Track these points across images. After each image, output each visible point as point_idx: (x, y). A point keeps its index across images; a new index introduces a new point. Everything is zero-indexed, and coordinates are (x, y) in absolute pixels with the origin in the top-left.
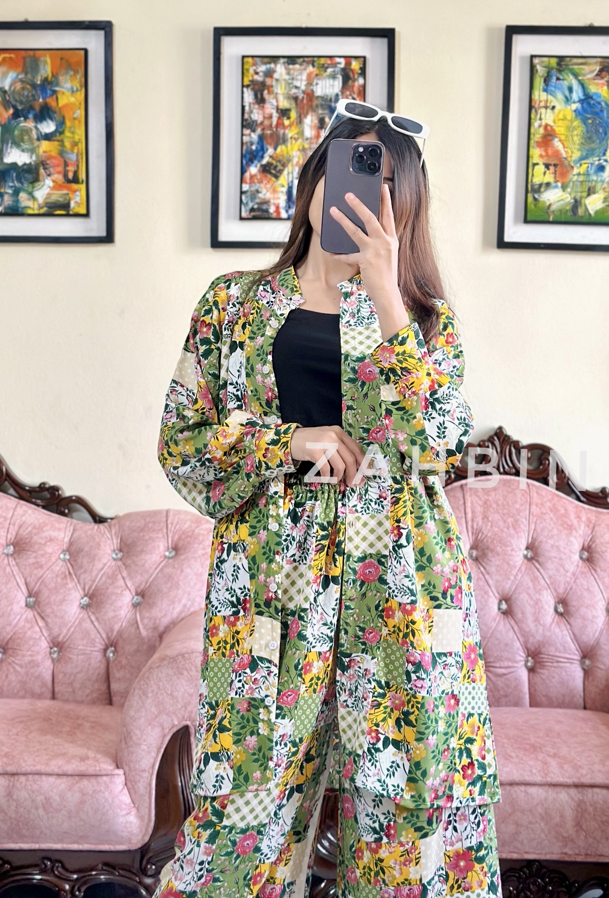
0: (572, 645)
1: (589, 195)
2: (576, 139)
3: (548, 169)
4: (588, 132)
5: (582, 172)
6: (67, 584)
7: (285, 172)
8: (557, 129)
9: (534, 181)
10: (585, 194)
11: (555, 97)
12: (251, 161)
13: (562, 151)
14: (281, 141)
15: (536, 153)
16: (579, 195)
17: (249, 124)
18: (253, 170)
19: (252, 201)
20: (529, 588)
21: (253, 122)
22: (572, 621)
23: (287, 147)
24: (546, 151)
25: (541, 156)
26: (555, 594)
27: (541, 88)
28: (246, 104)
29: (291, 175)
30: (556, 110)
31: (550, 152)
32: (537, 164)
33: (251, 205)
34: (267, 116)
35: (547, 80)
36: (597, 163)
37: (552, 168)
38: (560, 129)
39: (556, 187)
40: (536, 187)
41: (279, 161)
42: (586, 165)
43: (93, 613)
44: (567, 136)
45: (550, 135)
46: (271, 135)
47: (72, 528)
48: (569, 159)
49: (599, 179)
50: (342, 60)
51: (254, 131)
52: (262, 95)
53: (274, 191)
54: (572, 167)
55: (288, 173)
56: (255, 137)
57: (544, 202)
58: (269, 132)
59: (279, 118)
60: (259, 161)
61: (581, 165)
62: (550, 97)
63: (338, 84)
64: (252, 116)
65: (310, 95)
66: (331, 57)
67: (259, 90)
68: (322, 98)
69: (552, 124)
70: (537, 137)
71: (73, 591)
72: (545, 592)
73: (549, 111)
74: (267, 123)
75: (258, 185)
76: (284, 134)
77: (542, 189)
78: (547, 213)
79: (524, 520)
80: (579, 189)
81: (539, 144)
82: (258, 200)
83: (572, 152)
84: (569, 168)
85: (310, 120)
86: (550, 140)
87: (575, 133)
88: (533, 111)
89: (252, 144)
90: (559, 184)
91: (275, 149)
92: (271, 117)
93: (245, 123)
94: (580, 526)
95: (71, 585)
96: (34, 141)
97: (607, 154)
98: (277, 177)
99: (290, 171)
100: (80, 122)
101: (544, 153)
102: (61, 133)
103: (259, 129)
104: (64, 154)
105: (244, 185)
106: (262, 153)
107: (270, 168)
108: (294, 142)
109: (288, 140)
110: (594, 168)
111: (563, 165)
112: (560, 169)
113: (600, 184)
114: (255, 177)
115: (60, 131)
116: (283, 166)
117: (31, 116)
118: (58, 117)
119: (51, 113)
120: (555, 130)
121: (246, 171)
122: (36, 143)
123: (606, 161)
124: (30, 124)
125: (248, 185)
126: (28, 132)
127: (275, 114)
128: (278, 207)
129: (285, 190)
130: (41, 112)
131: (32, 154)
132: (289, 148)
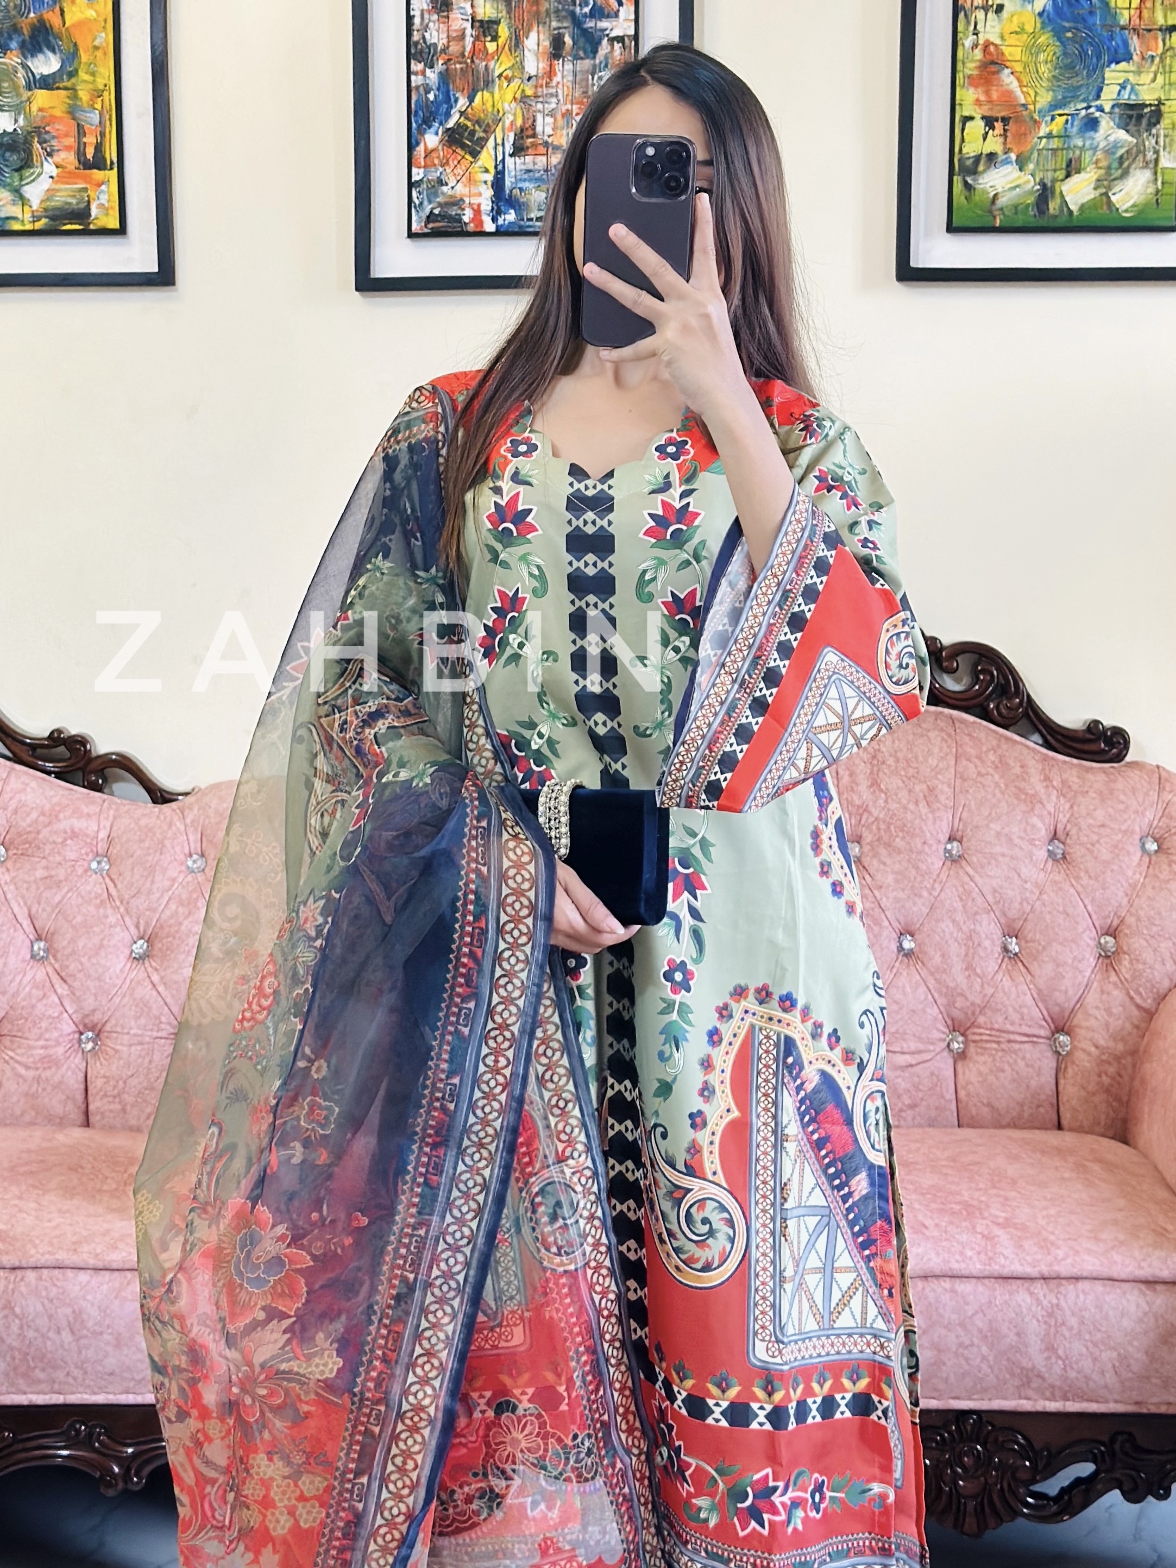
0: (1036, 1013)
1: (1068, 175)
2: (1043, 68)
3: (993, 128)
4: (1065, 54)
5: (1054, 133)
6: (106, 917)
7: (491, 143)
8: (1007, 51)
9: (964, 151)
10: (1061, 174)
12: (427, 123)
13: (1018, 92)
14: (482, 83)
15: (968, 97)
16: (1050, 174)
17: (422, 51)
18: (432, 139)
19: (430, 201)
20: (955, 910)
21: (430, 47)
22: (1034, 967)
23: (492, 94)
24: (987, 93)
25: (978, 102)
26: (1003, 921)
28: (416, 13)
29: (500, 148)
30: (1005, 14)
31: (995, 95)
32: (971, 118)
33: (428, 208)
34: (454, 35)
36: (1083, 113)
37: (999, 125)
38: (1013, 51)
39: (1007, 162)
40: (969, 162)
41: (479, 122)
42: (1065, 118)
43: (156, 970)
44: (1027, 65)
45: (993, 63)
46: (464, 71)
47: (112, 813)
48: (1031, 107)
49: (1088, 143)
51: (432, 65)
53: (471, 181)
54: (1037, 123)
55: (496, 145)
56: (432, 76)
57: (984, 192)
58: (458, 66)
59: (477, 38)
60: (441, 124)
61: (1053, 119)
64: (427, 36)
69: (998, 41)
70: (969, 68)
71: (118, 929)
72: (985, 916)
73: (990, 15)
74: (454, 48)
75: (441, 169)
76: (486, 69)
77: (981, 168)
78: (990, 212)
79: (946, 789)
80: (1050, 166)
81: (972, 81)
82: (440, 199)
83: (1036, 94)
84: (1031, 123)
85: (535, 41)
86: (994, 73)
87: (1042, 57)
88: (962, 15)
89: (428, 90)
90: (1013, 156)
91: (471, 99)
92: (462, 37)
93: (413, 51)
94: (1049, 796)
95: (112, 919)
96: (22, 90)
97: (1103, 96)
98: (475, 154)
99: (499, 141)
100: (105, 54)
101: (982, 98)
102: (73, 74)
103: (441, 62)
104: (78, 115)
105: (414, 170)
106: (445, 106)
107: (461, 135)
108: (505, 84)
109: (493, 81)
110: (1076, 123)
111: (1019, 120)
112: (1011, 126)
113: (1089, 153)
114: (434, 155)
115: (69, 71)
116: (485, 131)
117: (14, 45)
118: (64, 45)
119: (51, 38)
120: (1003, 54)
121: (418, 144)
122: (26, 94)
123: (1100, 109)
124: (13, 59)
125: (422, 171)
126: (9, 74)
127: (469, 31)
128: (477, 211)
129: (490, 177)
130: (33, 37)
131: (19, 114)
132: (497, 96)
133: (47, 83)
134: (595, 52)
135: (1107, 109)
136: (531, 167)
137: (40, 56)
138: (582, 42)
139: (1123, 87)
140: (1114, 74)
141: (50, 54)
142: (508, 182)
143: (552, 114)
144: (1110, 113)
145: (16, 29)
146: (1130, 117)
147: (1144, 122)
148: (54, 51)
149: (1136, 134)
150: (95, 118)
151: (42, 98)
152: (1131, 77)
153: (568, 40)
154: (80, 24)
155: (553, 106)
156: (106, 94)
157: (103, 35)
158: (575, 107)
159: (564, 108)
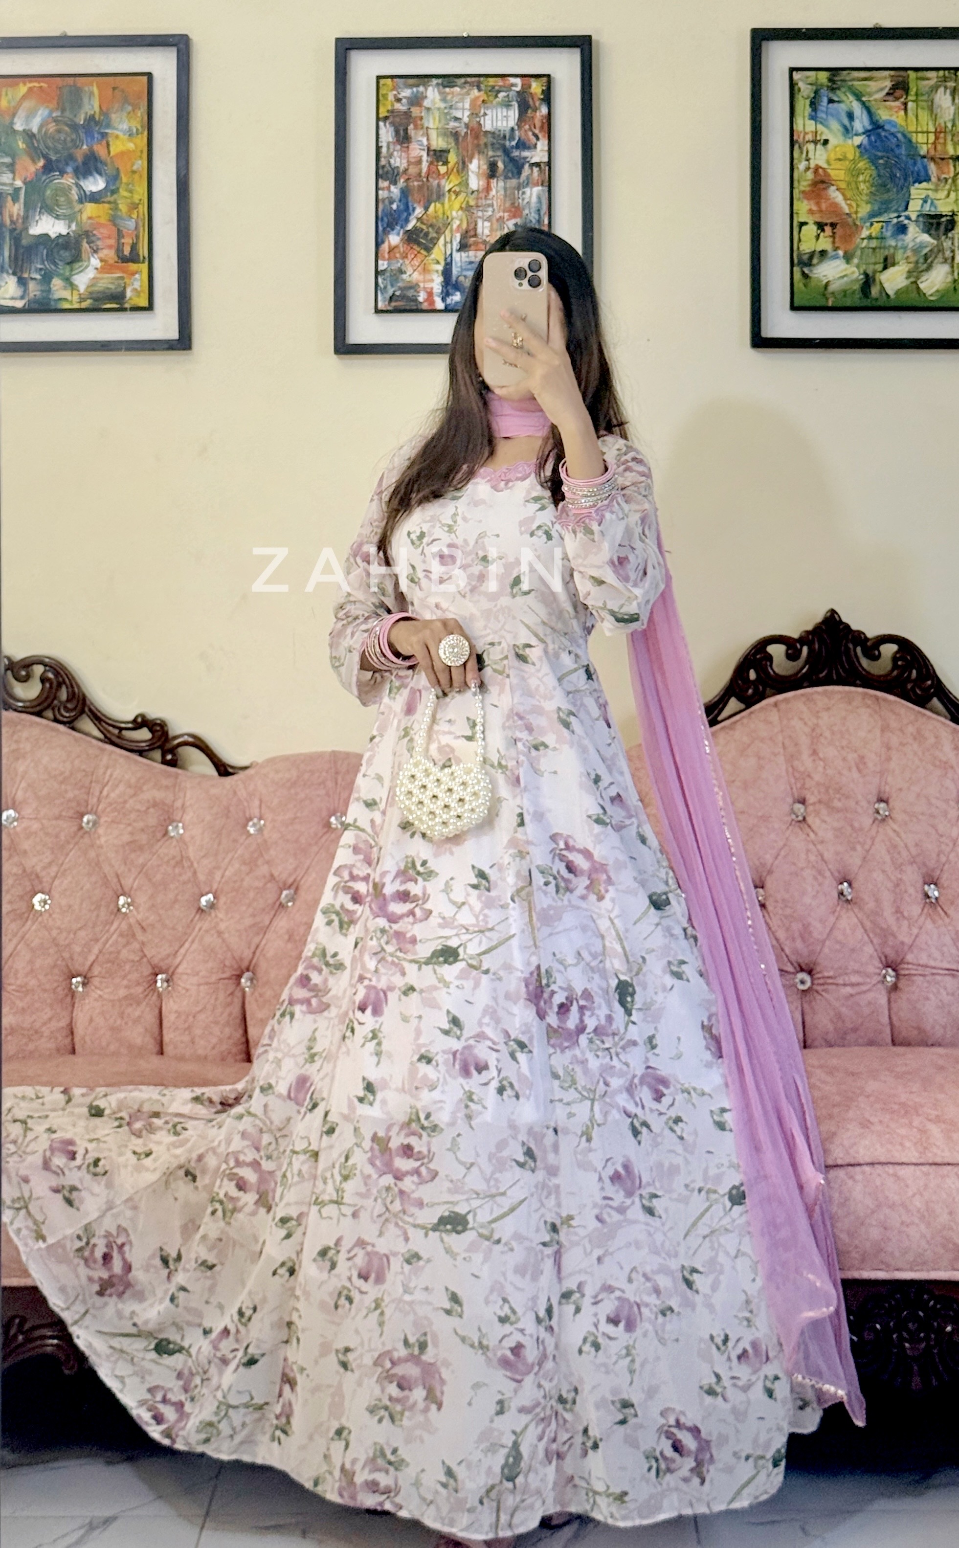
1: (885, 268)
2: (862, 186)
3: (822, 230)
4: (879, 176)
5: (874, 235)
7: (441, 241)
8: (832, 173)
9: (801, 249)
10: (879, 267)
11: (827, 126)
12: (390, 226)
13: (842, 204)
14: (435, 197)
15: (803, 207)
16: (870, 267)
17: (387, 173)
18: (394, 239)
19: (392, 286)
21: (393, 170)
23: (443, 204)
24: (817, 204)
25: (810, 211)
27: (807, 114)
28: (383, 144)
29: (449, 246)
30: (830, 146)
31: (823, 206)
32: (805, 224)
33: (390, 291)
34: (413, 160)
35: (814, 104)
36: (895, 221)
37: (827, 229)
38: (837, 173)
39: (836, 257)
40: (805, 257)
41: (432, 226)
42: (879, 225)
44: (849, 184)
45: (823, 182)
46: (420, 188)
48: (854, 216)
49: (900, 244)
50: (518, 81)
51: (395, 182)
52: (406, 130)
53: (425, 270)
54: (859, 228)
55: (446, 243)
56: (395, 191)
57: (819, 280)
58: (416, 183)
59: (431, 163)
60: (402, 227)
61: (872, 224)
62: (820, 127)
63: (513, 114)
64: (392, 161)
65: (476, 131)
66: (503, 76)
67: (400, 125)
68: (493, 133)
69: (825, 166)
70: (803, 185)
71: (189, 886)
73: (819, 146)
74: (413, 170)
75: (400, 261)
76: (439, 185)
77: (814, 261)
78: (824, 295)
80: (873, 260)
81: (806, 195)
82: (400, 284)
83: (858, 206)
84: (854, 228)
85: (476, 166)
86: (825, 189)
87: (861, 178)
88: (796, 147)
89: (391, 202)
90: (840, 253)
91: (426, 209)
92: (419, 162)
93: (381, 172)
96: (75, 204)
97: (910, 208)
98: (428, 250)
99: (448, 239)
100: (141, 176)
101: (814, 208)
102: (113, 192)
103: (402, 180)
104: (118, 221)
105: (380, 262)
106: (405, 214)
107: (418, 236)
108: (453, 197)
109: (444, 195)
110: (890, 228)
111: (845, 224)
112: (839, 230)
113: (900, 252)
114: (396, 250)
115: (111, 189)
116: (437, 232)
117: (69, 169)
118: (109, 170)
119: (99, 165)
120: (829, 175)
121: (383, 242)
122: (78, 207)
123: (908, 218)
124: (68, 180)
125: (386, 263)
126: (66, 191)
127: (425, 158)
128: (430, 294)
129: (440, 268)
130: (85, 163)
131: (71, 222)
132: (447, 206)
133: (94, 198)
134: (519, 173)
135: (914, 217)
136: (473, 259)
137: (91, 179)
138: (511, 165)
139: (925, 201)
140: (918, 191)
141: (98, 177)
142: (455, 271)
143: (489, 219)
144: (916, 221)
145: (71, 158)
146: (932, 224)
147: (942, 228)
148: (100, 174)
149: (937, 238)
150: (131, 224)
151: (90, 209)
152: (930, 193)
153: (500, 165)
154: (122, 154)
155: (490, 213)
156: (140, 206)
157: (140, 162)
158: (506, 215)
159: (498, 215)
